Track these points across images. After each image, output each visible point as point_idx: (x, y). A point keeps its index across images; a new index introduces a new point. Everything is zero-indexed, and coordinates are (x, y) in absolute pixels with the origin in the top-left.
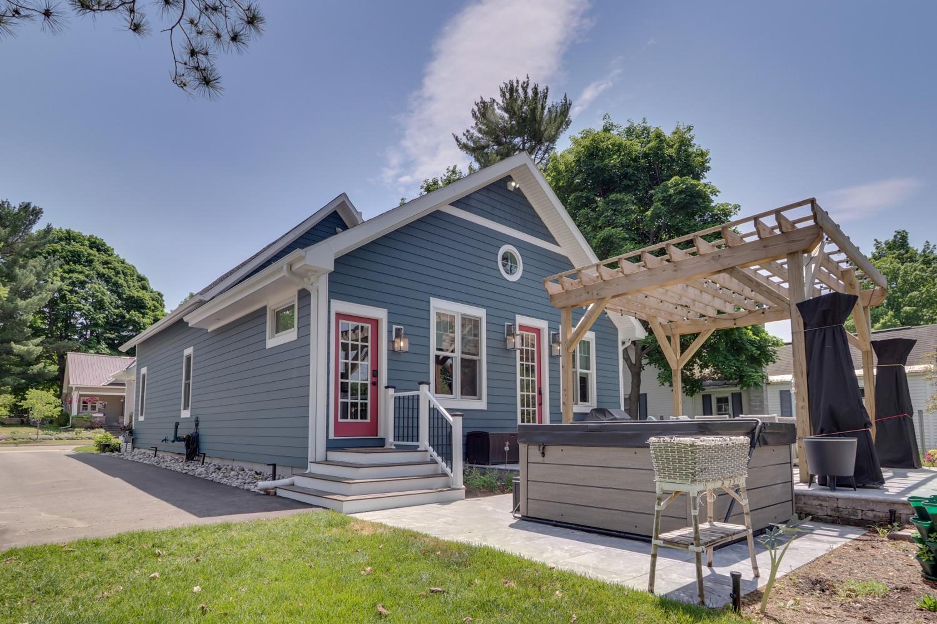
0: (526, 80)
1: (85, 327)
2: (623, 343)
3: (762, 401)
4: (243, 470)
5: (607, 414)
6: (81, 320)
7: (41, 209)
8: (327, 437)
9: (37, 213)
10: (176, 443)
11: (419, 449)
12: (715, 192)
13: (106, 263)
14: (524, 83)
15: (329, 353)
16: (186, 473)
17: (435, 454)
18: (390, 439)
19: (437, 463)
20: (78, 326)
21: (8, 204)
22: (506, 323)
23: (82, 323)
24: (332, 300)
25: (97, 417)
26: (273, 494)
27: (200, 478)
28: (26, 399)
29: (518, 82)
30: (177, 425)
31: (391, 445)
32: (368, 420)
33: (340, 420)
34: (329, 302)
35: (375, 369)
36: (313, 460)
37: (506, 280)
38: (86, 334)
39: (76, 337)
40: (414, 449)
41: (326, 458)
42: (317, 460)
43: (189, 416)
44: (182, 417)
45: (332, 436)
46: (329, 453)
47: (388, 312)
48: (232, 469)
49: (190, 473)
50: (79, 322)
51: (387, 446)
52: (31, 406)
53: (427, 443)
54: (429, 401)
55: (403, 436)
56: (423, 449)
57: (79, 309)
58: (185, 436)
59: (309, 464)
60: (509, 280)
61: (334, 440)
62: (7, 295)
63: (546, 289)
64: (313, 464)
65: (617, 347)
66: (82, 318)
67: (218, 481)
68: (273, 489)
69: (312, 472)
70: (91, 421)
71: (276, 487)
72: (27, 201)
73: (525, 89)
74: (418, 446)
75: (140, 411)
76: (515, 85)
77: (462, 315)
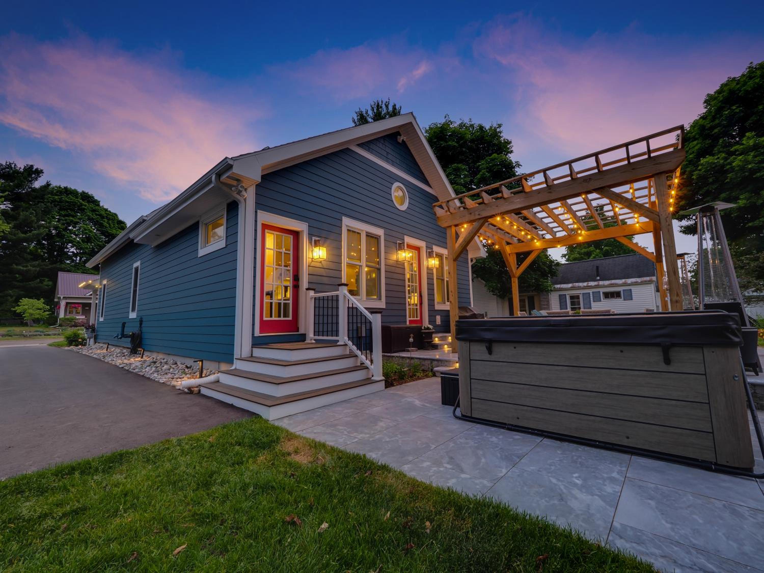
0: (388, 101)
1: (75, 255)
2: (472, 261)
3: (548, 301)
4: (176, 364)
5: (468, 310)
6: (72, 250)
7: (42, 170)
8: (253, 334)
9: (39, 173)
10: (123, 339)
11: (338, 344)
12: (518, 165)
13: (93, 211)
14: (386, 102)
15: (255, 258)
16: (123, 368)
17: (354, 348)
18: (311, 335)
19: (357, 356)
20: (69, 254)
21: (15, 165)
22: (398, 242)
23: (73, 252)
24: (258, 211)
25: (80, 319)
26: (197, 392)
27: (133, 372)
28: (19, 306)
29: (382, 102)
30: (124, 324)
31: (311, 339)
32: (290, 318)
33: (265, 319)
34: (256, 212)
35: (296, 274)
36: (239, 357)
37: (398, 209)
38: (76, 259)
39: (68, 262)
40: (334, 344)
41: (252, 354)
42: (242, 356)
43: (135, 317)
44: (130, 317)
45: (257, 334)
46: (254, 349)
47: (309, 226)
48: (166, 363)
49: (126, 368)
50: (71, 251)
51: (308, 341)
52: (23, 311)
53: (346, 338)
54: (348, 300)
55: (323, 331)
56: (343, 343)
57: (71, 242)
58: (131, 333)
59: (234, 359)
60: (399, 209)
61: (259, 336)
62: (9, 230)
63: (435, 212)
64: (238, 361)
65: (468, 263)
66: (73, 248)
67: (148, 376)
68: (197, 387)
69: (237, 368)
70: (74, 322)
71: (200, 385)
72: (31, 164)
73: (387, 106)
74: (338, 341)
75: (101, 313)
76: (380, 103)
77: (366, 233)
